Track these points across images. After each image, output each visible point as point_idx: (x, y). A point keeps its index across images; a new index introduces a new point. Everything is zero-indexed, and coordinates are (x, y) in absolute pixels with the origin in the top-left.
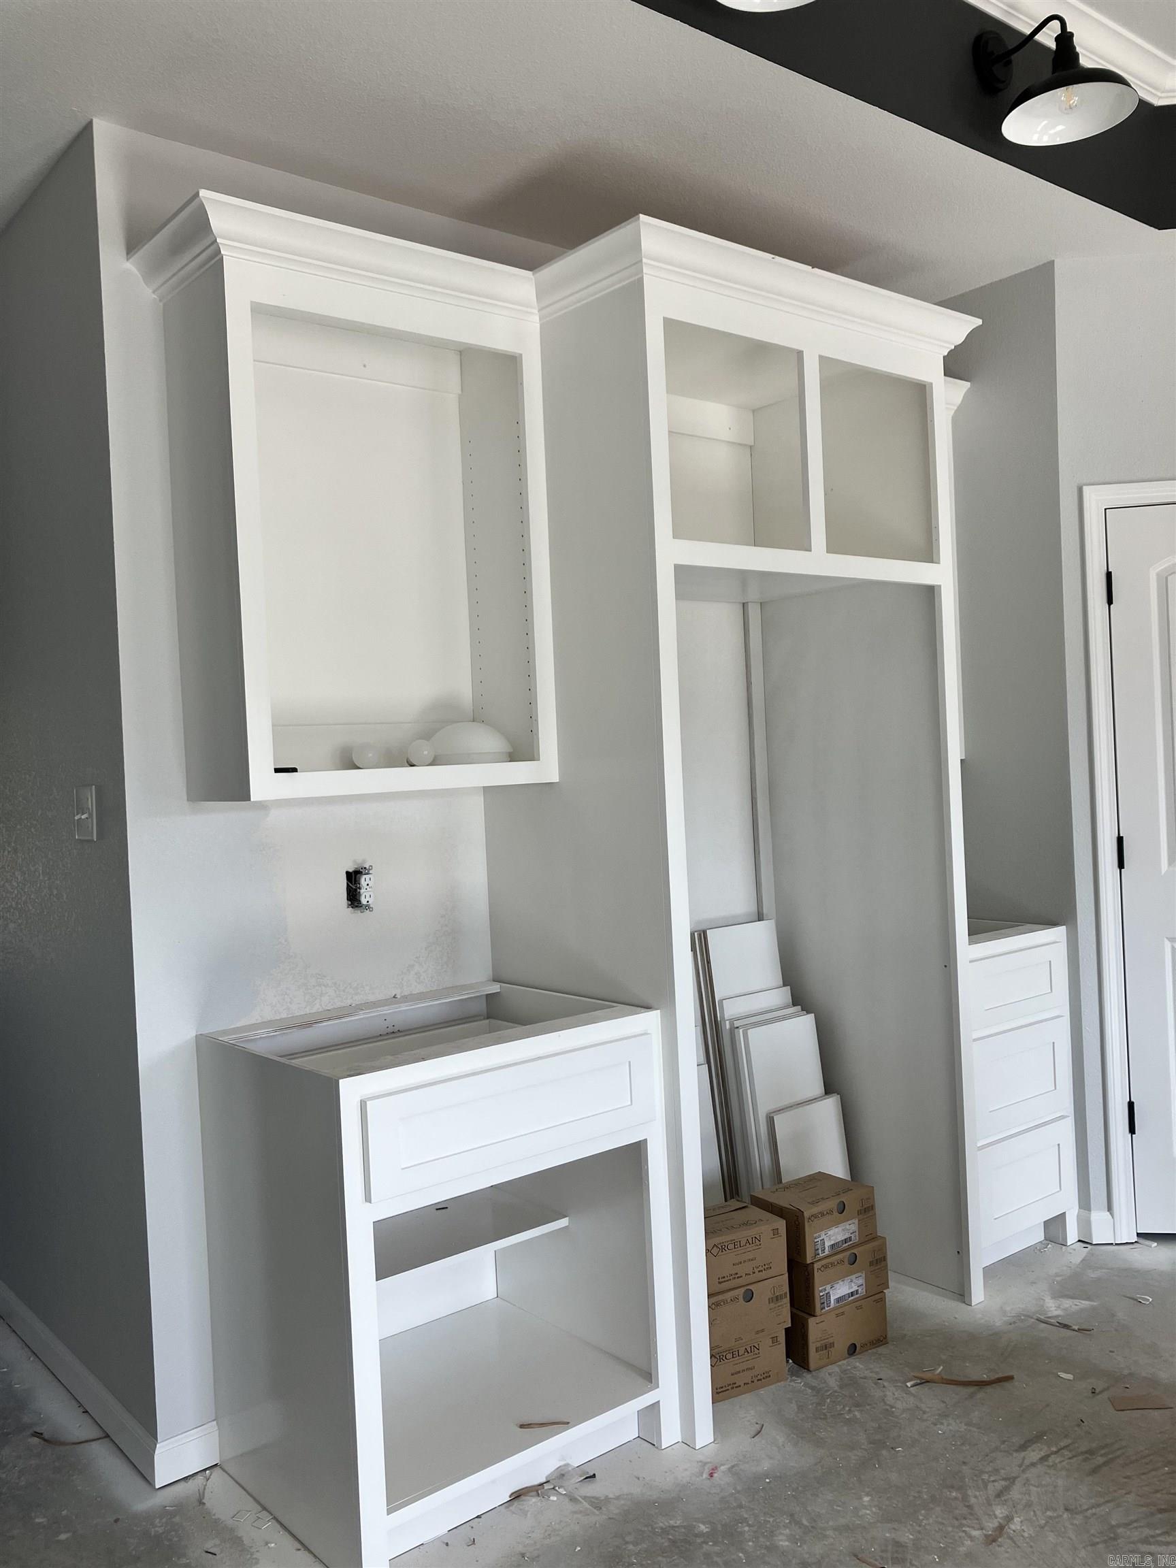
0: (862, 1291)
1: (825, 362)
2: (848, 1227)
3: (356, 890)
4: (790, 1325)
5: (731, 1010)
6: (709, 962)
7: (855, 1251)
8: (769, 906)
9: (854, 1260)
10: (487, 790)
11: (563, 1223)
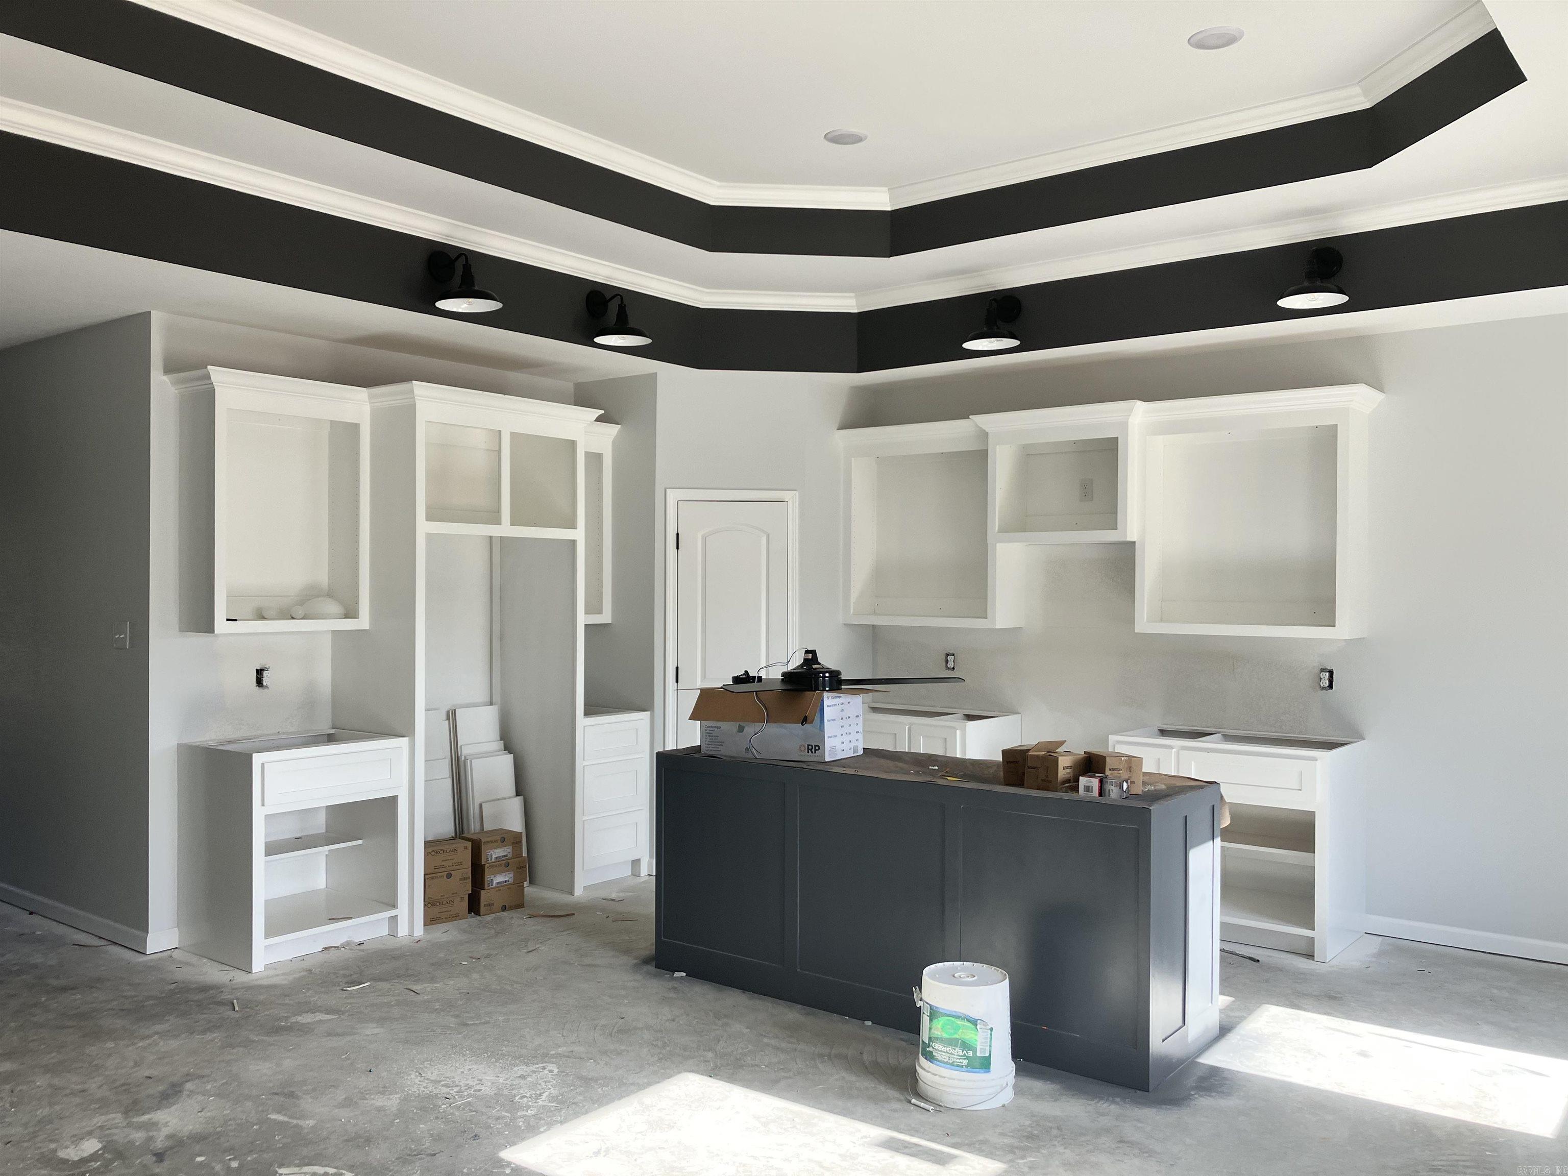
0: (511, 881)
1: (513, 435)
2: (506, 849)
3: (260, 678)
4: (471, 893)
5: (465, 751)
6: (456, 726)
7: (509, 861)
8: (497, 698)
9: (507, 865)
10: (333, 632)
11: (360, 842)
